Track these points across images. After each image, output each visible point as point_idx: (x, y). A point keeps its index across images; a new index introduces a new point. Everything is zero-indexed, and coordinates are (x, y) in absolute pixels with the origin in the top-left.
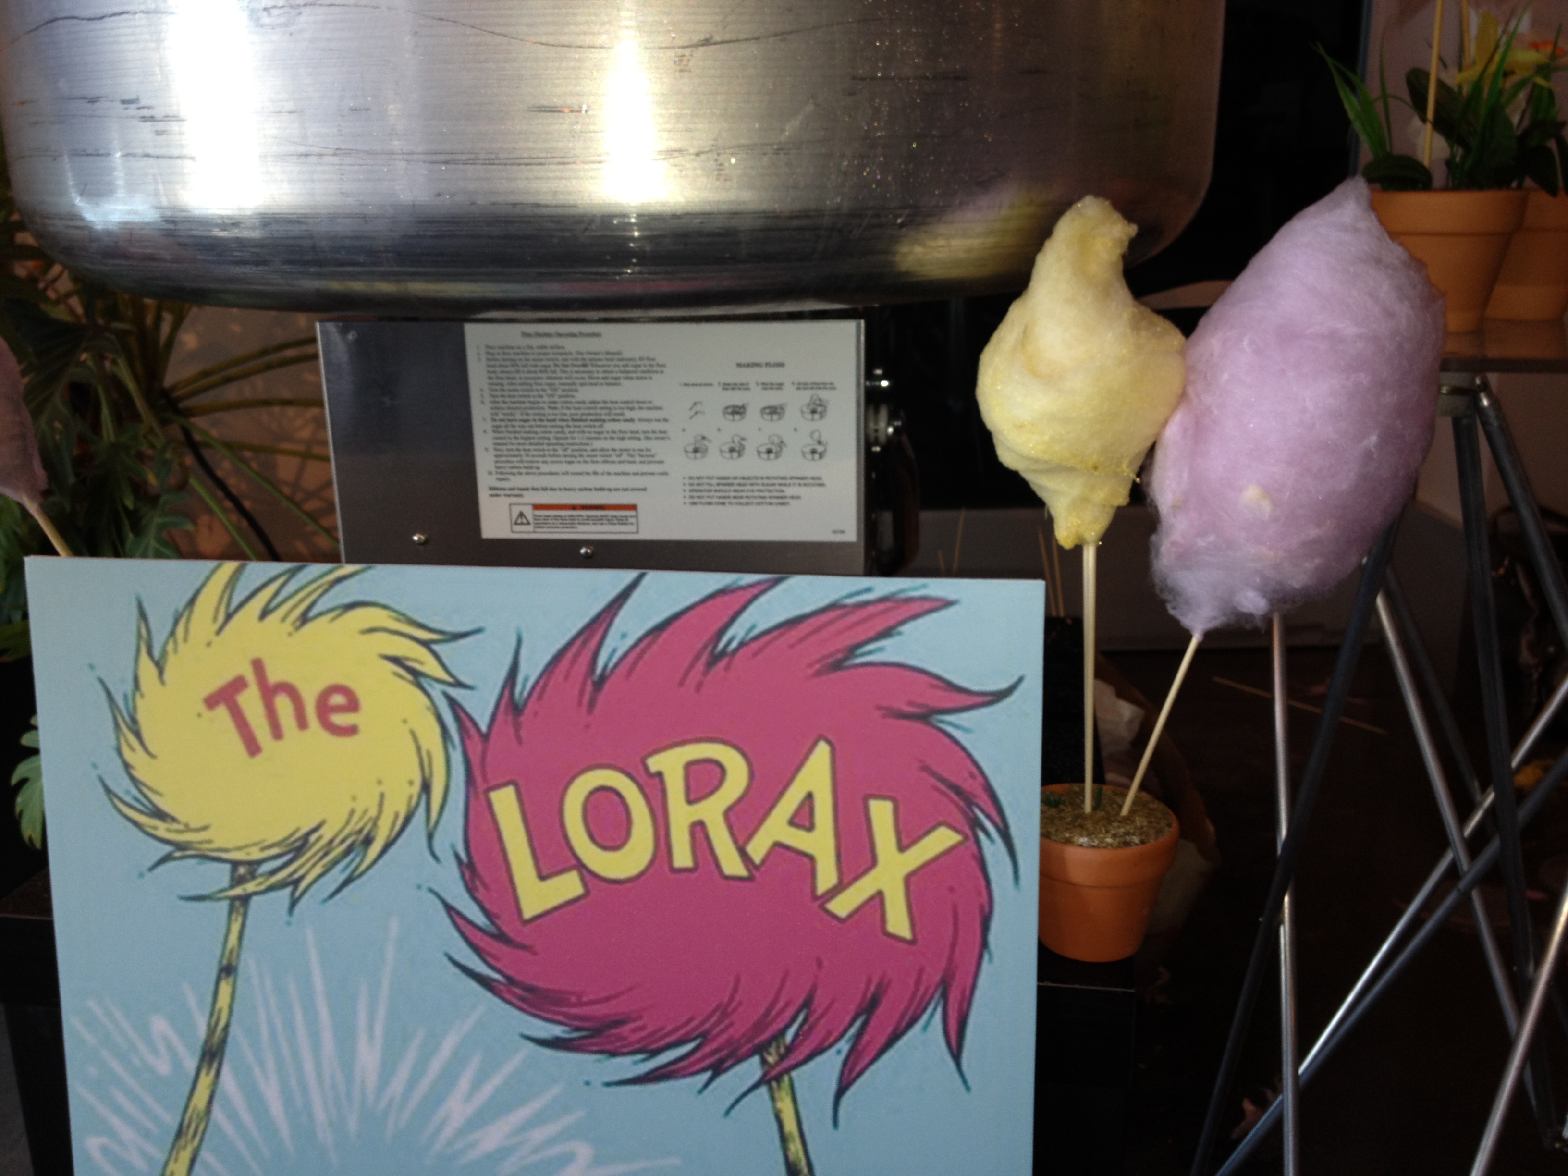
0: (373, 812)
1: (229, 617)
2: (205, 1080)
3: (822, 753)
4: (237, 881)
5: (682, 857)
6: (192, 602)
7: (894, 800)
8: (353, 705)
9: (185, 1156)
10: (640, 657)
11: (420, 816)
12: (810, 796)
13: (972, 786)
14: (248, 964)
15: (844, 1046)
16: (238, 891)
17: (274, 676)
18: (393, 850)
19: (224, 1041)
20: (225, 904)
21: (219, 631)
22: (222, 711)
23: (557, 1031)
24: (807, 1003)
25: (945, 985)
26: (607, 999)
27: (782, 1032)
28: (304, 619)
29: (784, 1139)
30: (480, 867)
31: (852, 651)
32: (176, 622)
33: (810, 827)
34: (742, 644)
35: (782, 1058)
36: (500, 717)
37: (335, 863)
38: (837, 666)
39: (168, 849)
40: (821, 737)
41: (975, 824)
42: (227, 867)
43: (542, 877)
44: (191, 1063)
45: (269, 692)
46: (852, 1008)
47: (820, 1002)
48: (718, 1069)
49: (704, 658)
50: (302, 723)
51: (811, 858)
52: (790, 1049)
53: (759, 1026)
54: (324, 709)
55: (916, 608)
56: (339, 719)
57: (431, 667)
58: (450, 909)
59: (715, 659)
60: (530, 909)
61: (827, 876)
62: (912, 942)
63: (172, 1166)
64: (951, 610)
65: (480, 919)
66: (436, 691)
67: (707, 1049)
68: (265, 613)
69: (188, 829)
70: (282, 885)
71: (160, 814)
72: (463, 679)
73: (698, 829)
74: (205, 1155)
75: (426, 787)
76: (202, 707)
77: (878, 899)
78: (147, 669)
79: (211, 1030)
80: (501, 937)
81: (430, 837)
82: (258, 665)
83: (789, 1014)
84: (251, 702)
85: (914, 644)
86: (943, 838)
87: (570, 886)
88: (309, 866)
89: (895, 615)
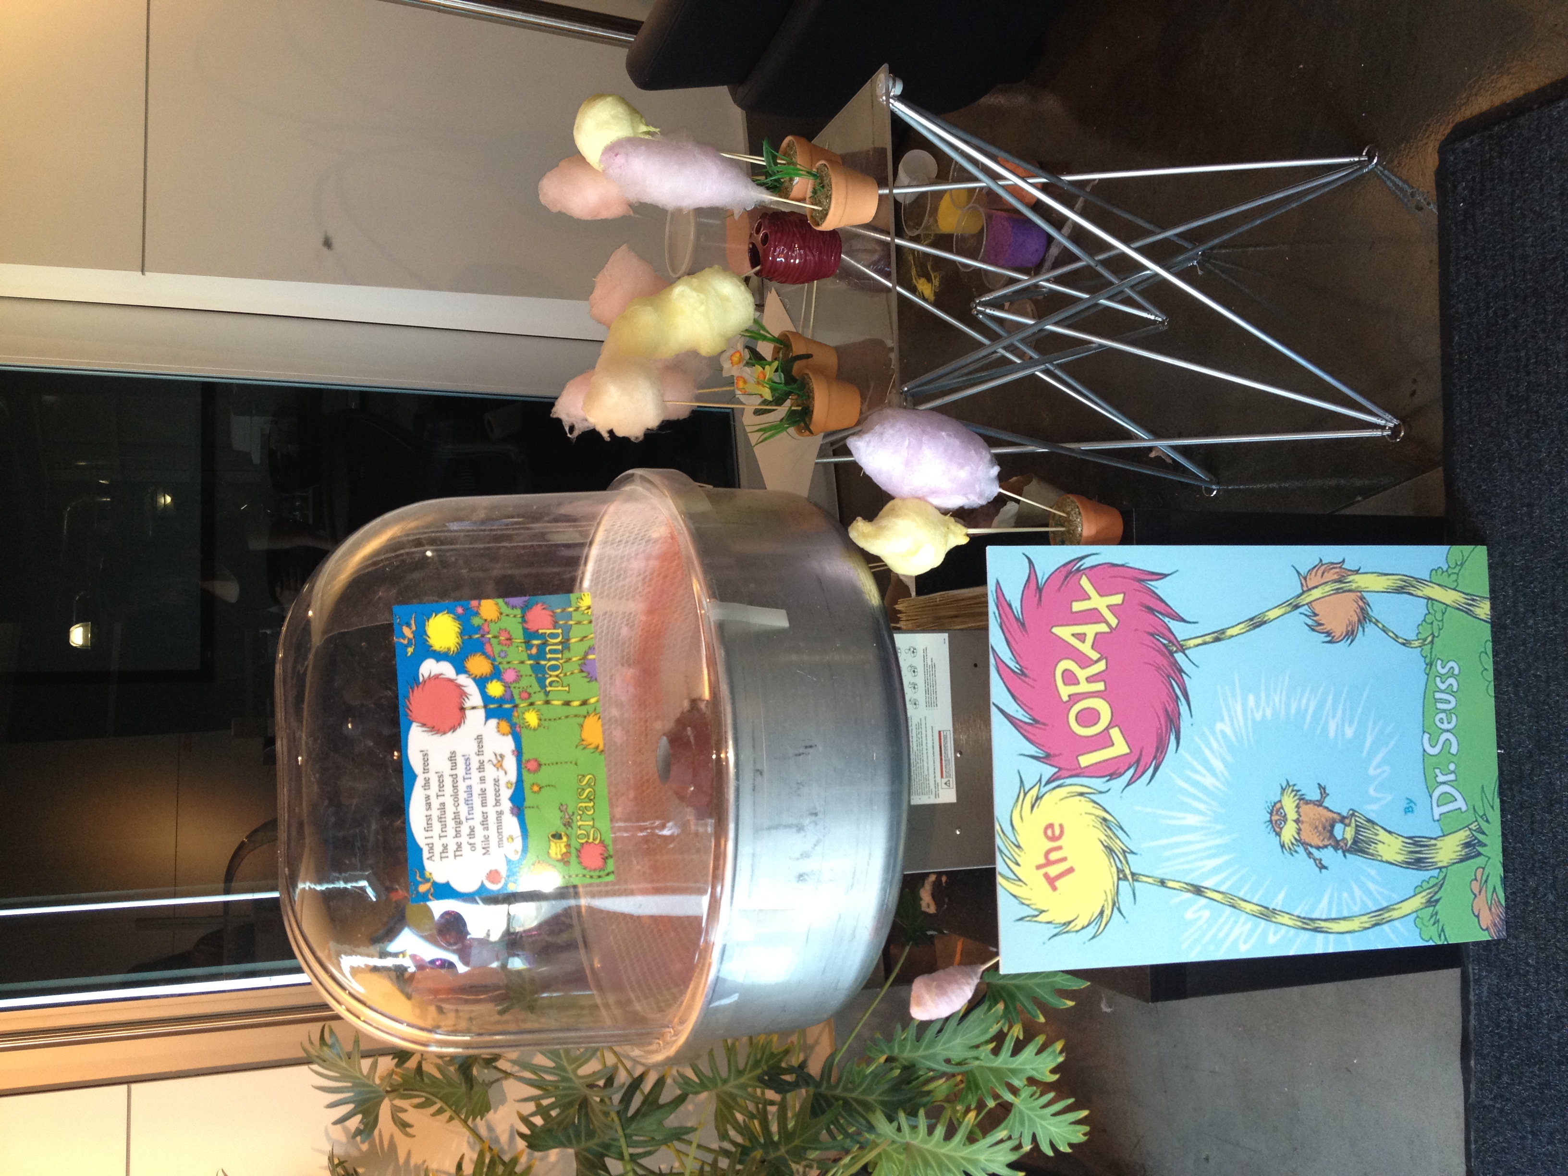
0: (1093, 817)
1: (1020, 880)
3: (1056, 630)
5: (1100, 686)
6: (1015, 896)
7: (1072, 602)
8: (1051, 826)
9: (1243, 904)
10: (1025, 705)
13: (1064, 571)
14: (1160, 873)
15: (1166, 620)
16: (1130, 877)
17: (1042, 861)
18: (1108, 809)
20: (1136, 884)
21: (1026, 884)
23: (1173, 738)
24: (1152, 635)
25: (1140, 581)
26: (1159, 718)
27: (1164, 645)
28: (1018, 847)
29: (1205, 643)
31: (1017, 619)
32: (1023, 904)
34: (1017, 663)
35: (1174, 645)
36: (1051, 763)
37: (1114, 834)
38: (1023, 625)
39: (1115, 910)
40: (1050, 631)
41: (1078, 570)
44: (1203, 901)
45: (1049, 863)
47: (1152, 630)
48: (1181, 671)
49: (1023, 678)
50: (1059, 848)
52: (1170, 642)
53: (1163, 654)
54: (1053, 838)
55: (1000, 595)
56: (1057, 832)
57: (1034, 793)
58: (1129, 784)
59: (1023, 674)
61: (1103, 628)
62: (1125, 594)
63: (1248, 910)
64: (1000, 581)
65: (1132, 771)
68: (1018, 864)
69: (1106, 900)
70: (1125, 857)
73: (1089, 680)
74: (1241, 895)
75: (1081, 794)
78: (1043, 918)
80: (1138, 761)
81: (1101, 792)
82: (1039, 867)
83: (1155, 641)
84: (1053, 871)
85: (1014, 595)
86: (1085, 582)
87: (1115, 733)
88: (1117, 846)
89: (1003, 603)
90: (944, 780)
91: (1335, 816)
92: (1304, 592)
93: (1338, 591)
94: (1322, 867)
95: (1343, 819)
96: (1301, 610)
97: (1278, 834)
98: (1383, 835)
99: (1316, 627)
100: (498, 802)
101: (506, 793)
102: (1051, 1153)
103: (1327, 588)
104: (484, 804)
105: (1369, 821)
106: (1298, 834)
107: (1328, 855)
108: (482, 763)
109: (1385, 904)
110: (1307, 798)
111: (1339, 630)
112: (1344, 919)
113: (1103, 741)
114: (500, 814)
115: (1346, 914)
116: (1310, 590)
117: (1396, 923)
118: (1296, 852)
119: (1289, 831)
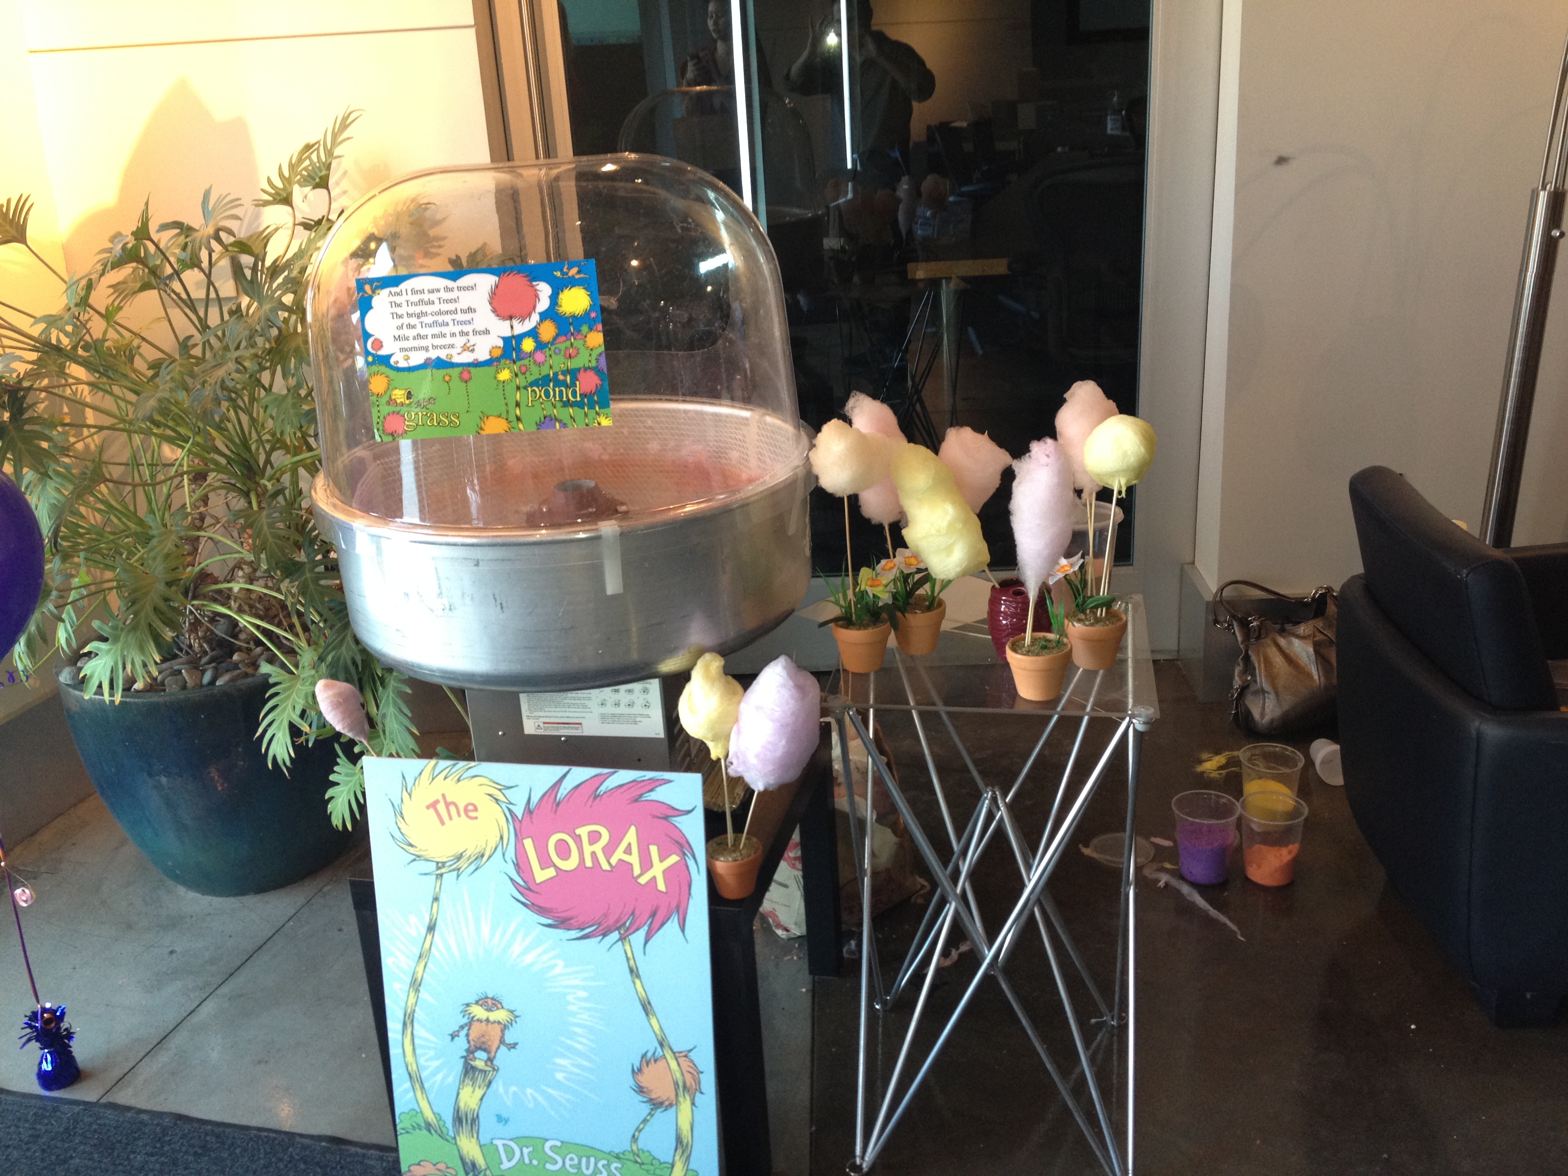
0: (484, 846)
1: (433, 779)
2: (429, 937)
3: (633, 830)
4: (438, 868)
5: (589, 863)
6: (421, 774)
7: (657, 845)
8: (476, 809)
9: (422, 965)
10: (571, 796)
11: (500, 847)
12: (630, 844)
13: (682, 841)
14: (442, 897)
15: (646, 928)
16: (439, 872)
17: (449, 800)
18: (491, 859)
19: (435, 924)
20: (434, 877)
21: (430, 783)
22: (432, 810)
23: (550, 921)
24: (633, 913)
25: (678, 907)
26: (566, 911)
27: (625, 923)
28: (459, 780)
29: (628, 959)
30: (521, 865)
31: (641, 796)
32: (415, 780)
33: (630, 854)
34: (605, 793)
35: (626, 931)
36: (525, 815)
37: (472, 863)
38: (636, 800)
39: (414, 857)
40: (632, 824)
41: (684, 854)
42: (435, 864)
43: (542, 869)
44: (424, 931)
45: (447, 805)
46: (648, 915)
47: (637, 913)
48: (604, 935)
49: (593, 797)
50: (459, 815)
51: (631, 865)
52: (628, 929)
53: (617, 921)
54: (466, 811)
55: (660, 782)
56: (472, 814)
57: (501, 797)
58: (511, 879)
59: (596, 797)
60: (538, 881)
61: (637, 871)
62: (666, 893)
63: (418, 969)
64: (670, 784)
65: (522, 883)
66: (504, 806)
67: (601, 928)
68: (445, 778)
69: (421, 850)
70: (454, 870)
71: (411, 845)
72: (512, 801)
73: (594, 854)
74: (429, 964)
75: (502, 838)
76: (425, 809)
77: (654, 879)
78: (406, 796)
79: (431, 920)
80: (529, 889)
81: (504, 855)
82: (444, 796)
83: (627, 916)
84: (441, 807)
85: (660, 794)
86: (674, 859)
87: (551, 872)
88: (462, 863)
89: (654, 784)
90: (542, 725)
91: (493, 1054)
92: (674, 1053)
93: (676, 1084)
94: (453, 1036)
95: (490, 1060)
96: (659, 1049)
97: (477, 1003)
98: (479, 1093)
99: (646, 1060)
100: (435, 347)
101: (443, 354)
102: (327, 797)
103: (678, 1075)
104: (434, 336)
105: (490, 1083)
106: (478, 1020)
107: (461, 1044)
108: (467, 334)
109: (426, 1085)
110: (506, 1032)
111: (645, 1080)
112: (414, 1049)
113: (546, 862)
114: (426, 349)
115: (418, 1051)
116: (676, 1059)
117: (411, 1094)
118: (464, 1016)
119: (479, 1012)
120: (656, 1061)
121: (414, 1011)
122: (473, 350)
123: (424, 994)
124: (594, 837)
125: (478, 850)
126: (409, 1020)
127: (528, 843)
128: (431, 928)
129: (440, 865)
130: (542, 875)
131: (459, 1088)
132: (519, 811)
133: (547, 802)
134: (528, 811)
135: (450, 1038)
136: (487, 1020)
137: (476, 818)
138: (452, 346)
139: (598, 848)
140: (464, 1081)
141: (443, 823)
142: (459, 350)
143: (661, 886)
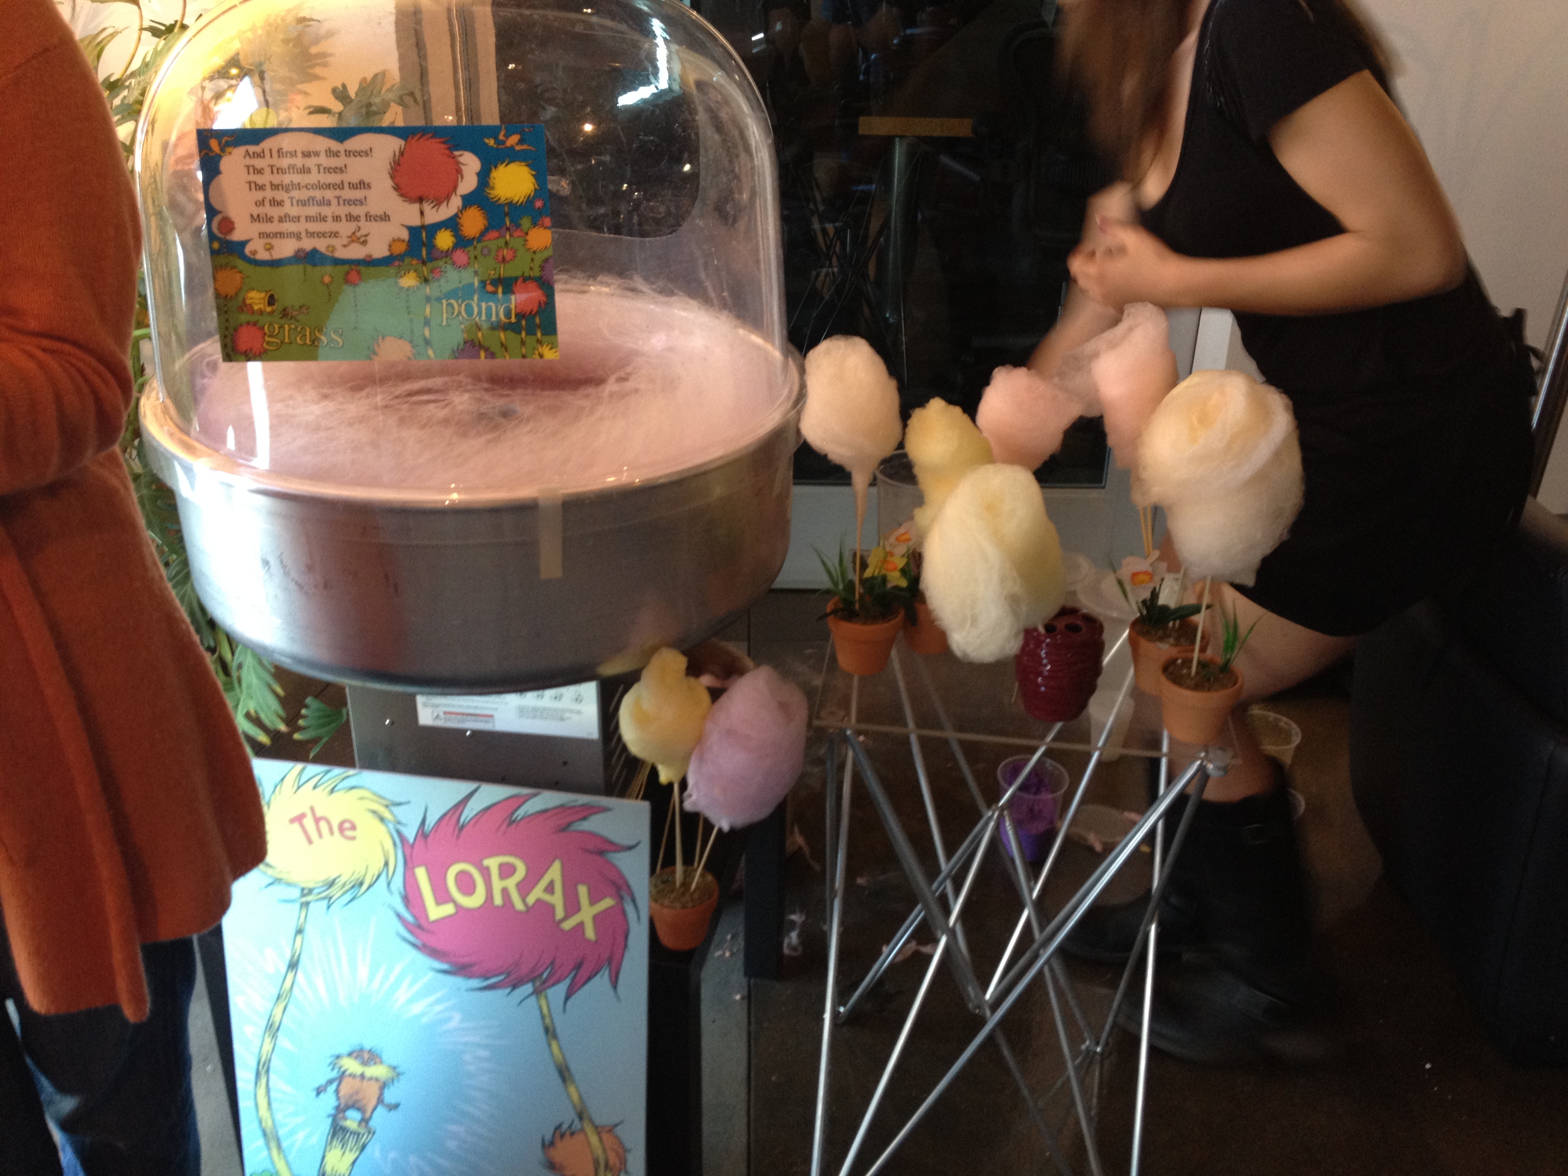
0: (363, 872)
1: (299, 788)
2: (290, 976)
3: (557, 866)
4: (303, 895)
5: (498, 900)
6: (283, 779)
7: (587, 885)
8: (353, 827)
9: (281, 1007)
10: (479, 819)
11: (383, 876)
12: (552, 882)
13: (620, 882)
14: (308, 929)
15: (568, 981)
16: (304, 899)
17: (319, 814)
18: (373, 888)
19: (298, 960)
20: (298, 906)
21: (295, 792)
22: (297, 826)
23: (446, 967)
24: (552, 963)
25: (610, 960)
26: (466, 956)
27: (541, 975)
28: (332, 791)
29: (543, 1017)
30: (410, 898)
31: (569, 824)
34: (523, 818)
35: (542, 984)
36: (418, 838)
37: (347, 891)
38: (564, 830)
39: (272, 880)
40: (556, 858)
41: (622, 897)
42: (299, 890)
43: (438, 904)
44: (284, 968)
45: (317, 820)
46: (571, 967)
47: (557, 965)
48: (514, 987)
49: (507, 822)
50: (331, 832)
51: (553, 906)
52: (544, 982)
53: (532, 970)
54: (341, 829)
55: (598, 809)
56: (349, 833)
57: (387, 814)
58: (398, 914)
59: (511, 823)
60: (432, 918)
61: (560, 913)
62: (596, 942)
63: (275, 1011)
64: (610, 812)
65: (411, 919)
66: (391, 825)
67: (510, 978)
68: (315, 787)
70: (324, 898)
74: (290, 1006)
75: (386, 864)
76: (287, 823)
77: (581, 924)
79: (293, 956)
81: (389, 884)
82: (312, 809)
83: (545, 966)
85: (594, 824)
86: (607, 903)
87: (448, 909)
88: (335, 891)
89: (588, 811)
90: (442, 715)
91: (368, 1115)
92: (596, 1127)
93: (596, 1162)
94: (319, 1091)
95: (365, 1121)
96: (577, 1122)
97: (350, 1055)
98: (350, 1157)
99: (560, 1133)
100: (311, 235)
101: (321, 245)
103: (599, 1152)
104: (308, 219)
105: (364, 1147)
106: (350, 1075)
107: (329, 1101)
108: (357, 218)
109: (285, 1144)
114: (298, 236)
116: (599, 1133)
117: (265, 1153)
119: (353, 1066)
120: (572, 1134)
121: (270, 1061)
122: (365, 243)
123: (282, 1039)
124: (506, 871)
125: (356, 876)
126: (263, 1069)
127: (421, 873)
128: (293, 965)
129: (306, 892)
130: (436, 912)
131: (325, 1152)
132: (410, 834)
133: (447, 825)
134: (422, 834)
135: (314, 1093)
136: (362, 1076)
137: (354, 838)
138: (335, 235)
139: (511, 883)
140: (331, 1142)
141: (310, 841)
142: (345, 241)
143: (590, 933)
